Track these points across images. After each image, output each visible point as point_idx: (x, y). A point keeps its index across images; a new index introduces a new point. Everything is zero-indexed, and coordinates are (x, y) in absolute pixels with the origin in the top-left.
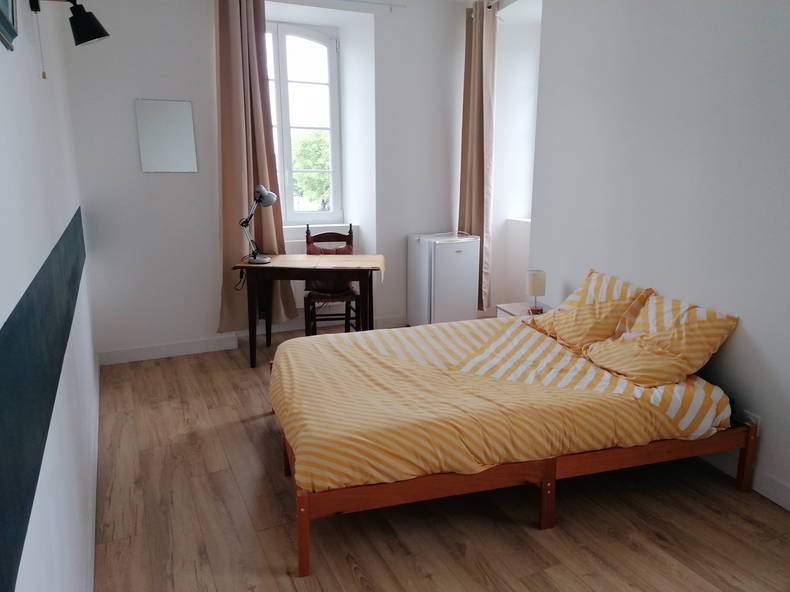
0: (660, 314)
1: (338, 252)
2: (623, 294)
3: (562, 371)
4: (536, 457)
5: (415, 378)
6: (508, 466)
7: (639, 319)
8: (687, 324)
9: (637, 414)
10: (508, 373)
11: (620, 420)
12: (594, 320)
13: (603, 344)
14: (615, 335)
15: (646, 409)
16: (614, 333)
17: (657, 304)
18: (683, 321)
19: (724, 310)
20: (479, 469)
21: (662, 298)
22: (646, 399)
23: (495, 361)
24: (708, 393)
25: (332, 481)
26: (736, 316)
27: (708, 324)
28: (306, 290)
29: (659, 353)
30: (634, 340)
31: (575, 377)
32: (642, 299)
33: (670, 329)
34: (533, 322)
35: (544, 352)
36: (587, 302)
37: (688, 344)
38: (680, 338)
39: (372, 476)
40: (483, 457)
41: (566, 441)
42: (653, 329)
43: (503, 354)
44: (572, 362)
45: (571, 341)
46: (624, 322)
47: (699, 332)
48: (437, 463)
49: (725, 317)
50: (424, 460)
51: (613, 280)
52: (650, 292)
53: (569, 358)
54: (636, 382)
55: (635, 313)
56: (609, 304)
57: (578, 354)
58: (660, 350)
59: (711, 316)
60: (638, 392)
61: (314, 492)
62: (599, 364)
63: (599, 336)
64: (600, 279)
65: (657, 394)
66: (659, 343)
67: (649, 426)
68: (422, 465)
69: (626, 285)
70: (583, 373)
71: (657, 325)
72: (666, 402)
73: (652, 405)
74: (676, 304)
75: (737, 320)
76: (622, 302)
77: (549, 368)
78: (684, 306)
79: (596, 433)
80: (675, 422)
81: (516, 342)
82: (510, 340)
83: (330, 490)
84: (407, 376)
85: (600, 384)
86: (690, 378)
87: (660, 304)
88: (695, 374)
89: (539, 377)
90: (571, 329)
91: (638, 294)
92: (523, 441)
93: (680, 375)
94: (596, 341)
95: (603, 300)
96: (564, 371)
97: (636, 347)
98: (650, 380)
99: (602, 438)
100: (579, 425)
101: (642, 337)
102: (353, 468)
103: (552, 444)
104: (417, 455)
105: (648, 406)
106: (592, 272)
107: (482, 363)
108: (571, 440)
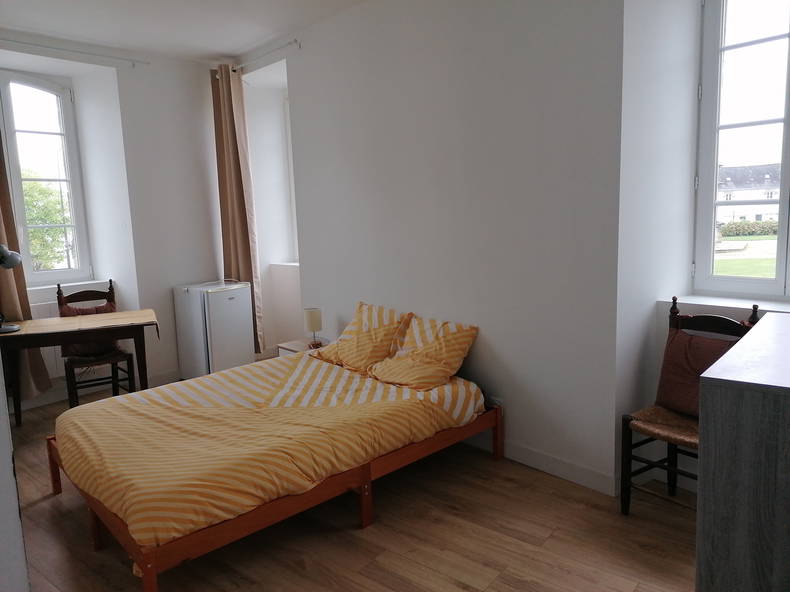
0: (422, 332)
1: (98, 311)
2: (391, 319)
3: (356, 391)
4: (355, 465)
5: (228, 421)
6: (334, 477)
7: (407, 339)
8: (444, 337)
9: (423, 413)
10: (312, 400)
11: (412, 420)
12: (371, 344)
13: (384, 363)
14: (390, 354)
15: (429, 408)
16: (389, 354)
17: (419, 324)
18: (441, 335)
19: (467, 322)
20: (311, 486)
21: (421, 319)
22: (427, 399)
23: (297, 393)
24: (467, 387)
25: (176, 530)
26: (476, 326)
27: (458, 335)
28: (63, 356)
29: (428, 363)
30: (407, 356)
31: (369, 394)
32: (406, 322)
33: (433, 342)
34: (319, 353)
35: (336, 378)
36: (364, 330)
37: (446, 352)
38: (441, 349)
39: (216, 516)
40: (313, 474)
41: (376, 446)
42: (420, 344)
43: (301, 386)
44: (362, 382)
45: (356, 365)
46: (395, 343)
47: (453, 342)
48: (274, 489)
49: (468, 328)
50: (263, 489)
51: (381, 309)
52: (411, 315)
53: (358, 380)
54: (417, 388)
55: (403, 334)
56: (381, 330)
57: (364, 375)
58: (428, 360)
59: (460, 329)
60: (420, 395)
61: (158, 545)
62: (385, 380)
63: (377, 357)
64: (370, 309)
65: (434, 394)
66: (427, 355)
67: (433, 421)
68: (260, 493)
69: (392, 312)
70: (374, 389)
71: (423, 341)
72: (441, 400)
73: (433, 404)
74: (433, 322)
75: (477, 329)
76: (392, 327)
77: (346, 390)
78: (439, 324)
79: (398, 435)
80: (450, 413)
81: (309, 374)
82: (303, 373)
83: (175, 540)
84: (220, 421)
85: (390, 396)
86: (452, 379)
87: (421, 324)
88: (455, 375)
89: (340, 399)
90: (354, 355)
91: (402, 318)
92: (344, 453)
93: (446, 378)
94: (376, 362)
95: (377, 326)
96: (358, 391)
97: (410, 361)
98: (426, 386)
99: (403, 438)
100: (384, 430)
101: (413, 352)
102: (196, 512)
103: (366, 451)
104: (256, 486)
105: (430, 404)
106: (361, 305)
107: (286, 397)
108: (380, 444)
